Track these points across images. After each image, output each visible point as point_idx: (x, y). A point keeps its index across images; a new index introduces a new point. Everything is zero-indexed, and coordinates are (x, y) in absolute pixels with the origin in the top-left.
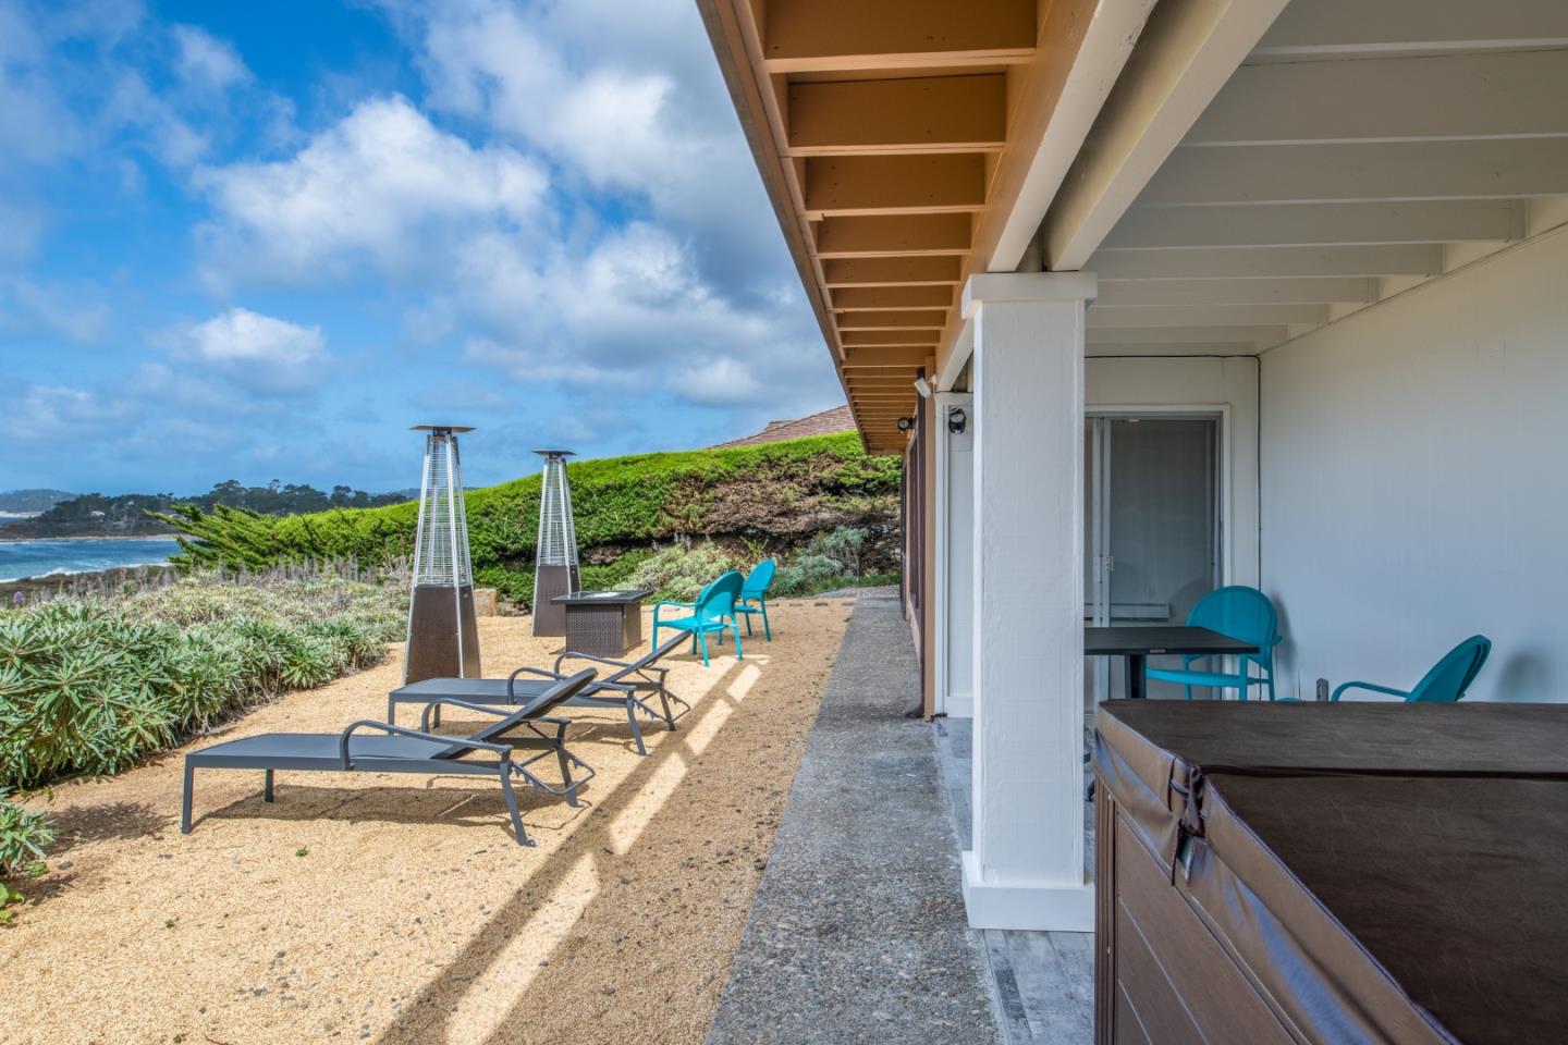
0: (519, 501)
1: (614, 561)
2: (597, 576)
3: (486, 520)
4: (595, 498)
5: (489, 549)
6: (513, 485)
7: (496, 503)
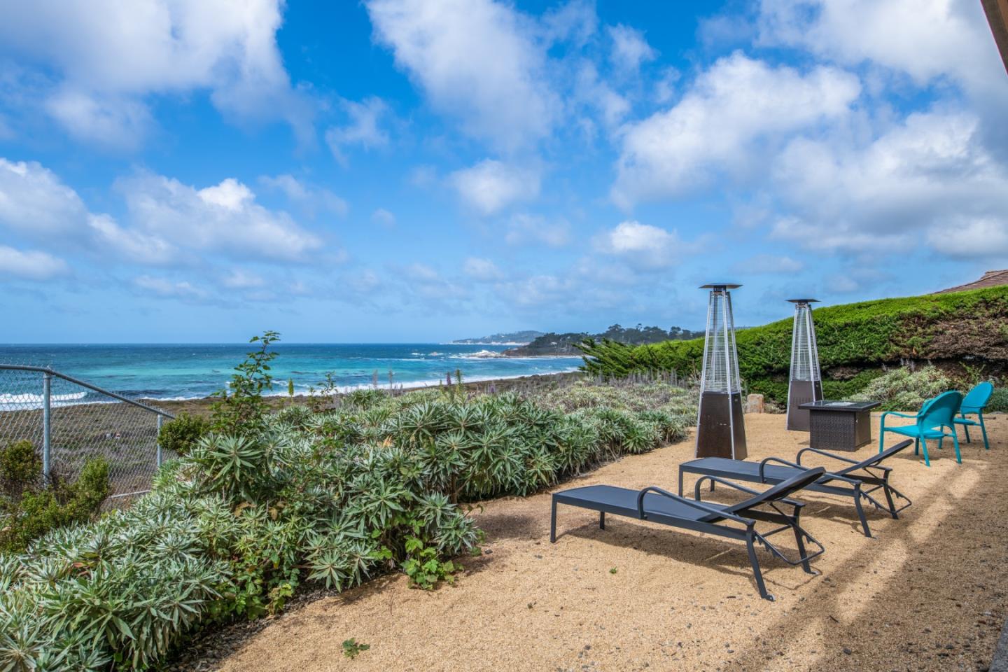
0: (781, 335)
1: (852, 378)
2: (838, 388)
3: (759, 348)
4: (836, 332)
5: (760, 367)
6: (777, 324)
7: (765, 337)
